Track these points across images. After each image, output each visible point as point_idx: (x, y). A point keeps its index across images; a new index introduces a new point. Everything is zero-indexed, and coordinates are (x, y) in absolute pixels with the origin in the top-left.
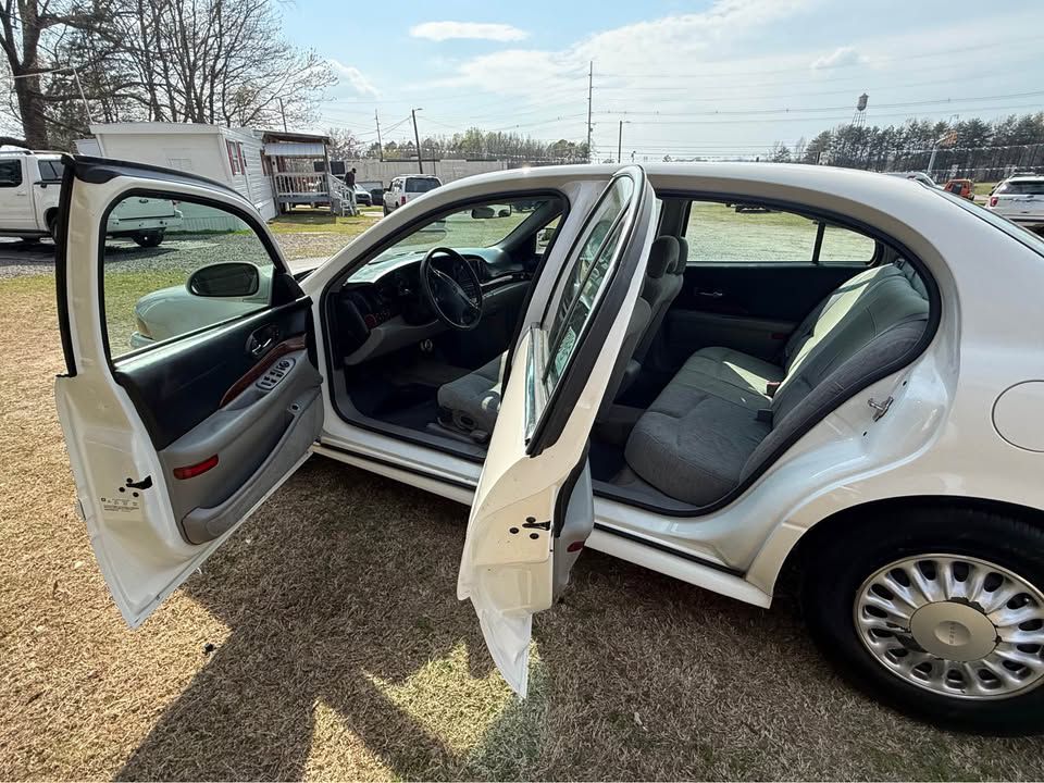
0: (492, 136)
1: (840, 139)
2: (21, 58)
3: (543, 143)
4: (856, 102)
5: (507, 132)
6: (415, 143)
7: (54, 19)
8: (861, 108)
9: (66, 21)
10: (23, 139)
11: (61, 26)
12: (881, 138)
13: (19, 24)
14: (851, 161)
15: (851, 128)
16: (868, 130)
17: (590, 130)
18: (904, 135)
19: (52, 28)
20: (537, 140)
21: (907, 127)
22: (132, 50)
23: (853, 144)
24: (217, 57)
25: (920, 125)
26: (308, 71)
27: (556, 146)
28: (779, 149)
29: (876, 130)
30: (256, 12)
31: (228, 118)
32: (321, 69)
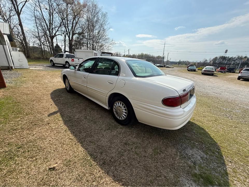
0: (145, 54)
1: (220, 59)
2: (71, 39)
3: (155, 56)
4: (225, 51)
5: (148, 54)
6: (128, 55)
7: (76, 34)
8: (226, 52)
9: (77, 34)
10: (69, 51)
11: (77, 35)
12: (230, 59)
13: (71, 34)
14: (222, 63)
15: (223, 56)
16: (227, 57)
17: (164, 54)
18: (236, 59)
19: (75, 35)
20: (154, 55)
21: (237, 57)
22: (86, 38)
23: (223, 60)
24: (98, 40)
25: (240, 56)
26: (112, 42)
27: (158, 57)
28: (205, 60)
29: (229, 57)
30: (105, 33)
31: (98, 49)
32: (114, 42)
